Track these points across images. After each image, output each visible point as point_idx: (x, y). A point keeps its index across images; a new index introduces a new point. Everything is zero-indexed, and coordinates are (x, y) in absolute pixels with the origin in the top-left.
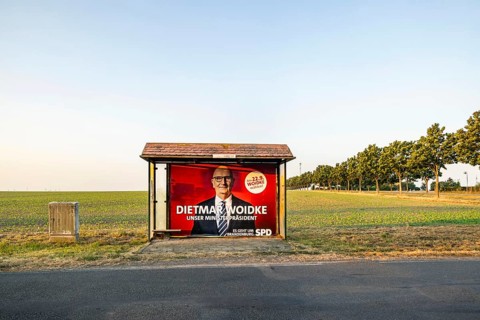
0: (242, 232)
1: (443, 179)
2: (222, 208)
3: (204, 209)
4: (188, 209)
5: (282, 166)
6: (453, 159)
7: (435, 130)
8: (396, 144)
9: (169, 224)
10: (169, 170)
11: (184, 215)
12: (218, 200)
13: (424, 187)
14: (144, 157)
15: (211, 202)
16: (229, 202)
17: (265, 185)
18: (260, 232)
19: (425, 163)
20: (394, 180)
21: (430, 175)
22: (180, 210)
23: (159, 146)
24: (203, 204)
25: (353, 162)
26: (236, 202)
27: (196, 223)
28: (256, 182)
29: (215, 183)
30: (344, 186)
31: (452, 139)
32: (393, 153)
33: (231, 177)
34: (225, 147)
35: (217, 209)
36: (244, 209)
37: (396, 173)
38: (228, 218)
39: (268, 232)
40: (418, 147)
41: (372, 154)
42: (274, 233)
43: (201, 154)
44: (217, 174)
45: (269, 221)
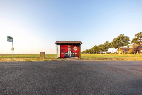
0: (73, 58)
1: (108, 52)
2: (70, 53)
3: (66, 53)
4: (63, 53)
5: (80, 46)
6: (110, 47)
7: (107, 42)
8: (100, 45)
9: (60, 56)
10: (60, 46)
11: (63, 55)
12: (69, 52)
13: (104, 53)
14: (56, 43)
15: (68, 52)
16: (71, 52)
17: (77, 49)
18: (76, 58)
19: (105, 48)
20: (99, 52)
21: (106, 51)
22: (62, 53)
23: (59, 42)
24: (66, 52)
25: (92, 49)
26: (72, 52)
27: (65, 56)
28: (75, 48)
29: (68, 49)
30: (91, 53)
31: (110, 44)
32: (99, 47)
33: (71, 47)
34: (70, 42)
35: (69, 53)
36: (73, 53)
37: (100, 50)
38: (71, 55)
39: (78, 58)
40: (104, 45)
41: (96, 47)
42: (79, 58)
43: (66, 43)
44: (69, 47)
45: (78, 56)
